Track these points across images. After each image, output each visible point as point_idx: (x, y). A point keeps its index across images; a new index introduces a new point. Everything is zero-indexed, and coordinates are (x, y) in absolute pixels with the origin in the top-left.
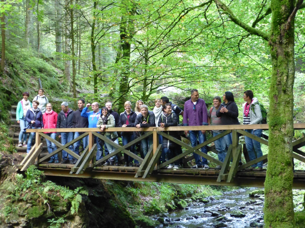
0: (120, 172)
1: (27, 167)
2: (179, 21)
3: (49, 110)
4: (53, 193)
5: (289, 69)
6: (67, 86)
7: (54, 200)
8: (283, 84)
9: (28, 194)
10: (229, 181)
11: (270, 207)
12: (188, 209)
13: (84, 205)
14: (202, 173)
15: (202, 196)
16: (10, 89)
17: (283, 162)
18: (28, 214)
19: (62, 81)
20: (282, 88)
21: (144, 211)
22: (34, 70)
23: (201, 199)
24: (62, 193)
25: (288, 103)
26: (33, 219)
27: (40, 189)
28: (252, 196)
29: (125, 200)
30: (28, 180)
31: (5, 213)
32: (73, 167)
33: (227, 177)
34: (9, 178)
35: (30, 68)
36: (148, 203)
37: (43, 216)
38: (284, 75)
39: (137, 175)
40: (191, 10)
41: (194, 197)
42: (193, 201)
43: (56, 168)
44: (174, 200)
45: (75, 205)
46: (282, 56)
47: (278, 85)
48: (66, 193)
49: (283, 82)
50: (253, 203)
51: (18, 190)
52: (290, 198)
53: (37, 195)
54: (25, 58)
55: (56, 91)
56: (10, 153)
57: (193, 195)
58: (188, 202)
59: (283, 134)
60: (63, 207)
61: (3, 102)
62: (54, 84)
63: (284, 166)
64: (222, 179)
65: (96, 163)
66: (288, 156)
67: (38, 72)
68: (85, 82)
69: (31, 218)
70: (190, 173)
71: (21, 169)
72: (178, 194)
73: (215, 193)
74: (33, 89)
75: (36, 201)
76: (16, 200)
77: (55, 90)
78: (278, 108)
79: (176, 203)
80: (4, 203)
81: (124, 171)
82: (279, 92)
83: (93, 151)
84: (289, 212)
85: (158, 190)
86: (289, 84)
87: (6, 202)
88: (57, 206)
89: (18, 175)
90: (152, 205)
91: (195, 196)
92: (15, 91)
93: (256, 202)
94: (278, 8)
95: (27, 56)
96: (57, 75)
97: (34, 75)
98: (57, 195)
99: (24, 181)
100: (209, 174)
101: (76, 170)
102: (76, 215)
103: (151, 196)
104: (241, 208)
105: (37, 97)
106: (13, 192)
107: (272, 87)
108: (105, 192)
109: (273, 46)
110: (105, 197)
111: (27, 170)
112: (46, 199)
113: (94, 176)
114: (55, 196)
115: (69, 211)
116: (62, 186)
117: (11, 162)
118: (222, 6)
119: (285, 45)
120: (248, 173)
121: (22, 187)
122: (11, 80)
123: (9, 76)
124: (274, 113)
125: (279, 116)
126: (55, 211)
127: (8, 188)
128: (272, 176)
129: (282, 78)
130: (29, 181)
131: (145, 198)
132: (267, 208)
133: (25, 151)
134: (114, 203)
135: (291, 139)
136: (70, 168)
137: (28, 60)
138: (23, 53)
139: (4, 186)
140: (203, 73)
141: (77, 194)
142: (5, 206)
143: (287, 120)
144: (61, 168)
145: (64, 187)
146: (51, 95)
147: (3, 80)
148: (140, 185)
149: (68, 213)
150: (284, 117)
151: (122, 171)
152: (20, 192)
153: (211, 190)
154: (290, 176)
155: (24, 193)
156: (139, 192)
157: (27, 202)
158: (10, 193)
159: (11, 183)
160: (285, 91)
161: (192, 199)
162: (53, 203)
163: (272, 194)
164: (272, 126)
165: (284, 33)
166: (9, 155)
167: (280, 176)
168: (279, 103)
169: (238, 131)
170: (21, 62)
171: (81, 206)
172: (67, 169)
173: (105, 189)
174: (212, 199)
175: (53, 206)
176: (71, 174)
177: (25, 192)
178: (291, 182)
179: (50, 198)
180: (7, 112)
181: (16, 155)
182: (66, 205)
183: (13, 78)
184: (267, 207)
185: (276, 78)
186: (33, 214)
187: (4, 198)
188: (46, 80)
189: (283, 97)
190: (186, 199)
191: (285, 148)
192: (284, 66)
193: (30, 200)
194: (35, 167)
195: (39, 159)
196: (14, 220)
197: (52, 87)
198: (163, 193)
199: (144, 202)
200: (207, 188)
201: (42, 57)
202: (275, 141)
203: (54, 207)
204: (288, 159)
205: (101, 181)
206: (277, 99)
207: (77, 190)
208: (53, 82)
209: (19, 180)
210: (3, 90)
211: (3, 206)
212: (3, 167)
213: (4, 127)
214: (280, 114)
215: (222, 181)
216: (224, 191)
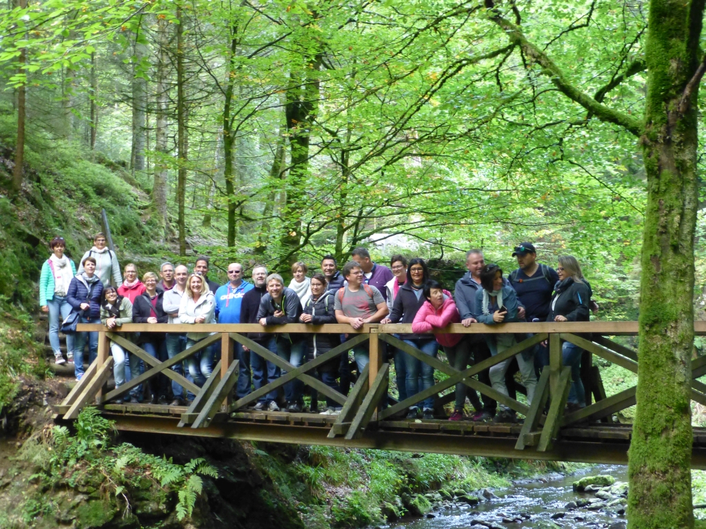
0: (291, 425)
1: (78, 411)
2: (440, 87)
3: (130, 279)
4: (136, 471)
5: (685, 200)
6: (160, 227)
7: (137, 488)
8: (672, 231)
9: (80, 472)
10: (543, 448)
11: (641, 505)
12: (433, 517)
13: (207, 499)
14: (481, 430)
15: (464, 487)
16: (35, 232)
17: (670, 406)
18: (78, 517)
19: (149, 217)
20: (671, 241)
21: (333, 520)
22: (85, 189)
23: (463, 494)
24: (157, 472)
25: (684, 274)
27: (108, 462)
28: (580, 490)
29: (290, 494)
30: (79, 440)
31: (26, 515)
32: (185, 412)
33: (538, 438)
34: (35, 436)
35: (77, 185)
36: (341, 501)
37: (113, 523)
38: (674, 212)
39: (334, 432)
40: (467, 64)
41: (445, 490)
42: (444, 499)
43: (144, 413)
44: (401, 496)
45: (185, 498)
46: (671, 171)
47: (662, 233)
48: (165, 473)
49: (672, 227)
50: (583, 505)
51: (58, 462)
52: (685, 486)
53: (100, 475)
54: (65, 162)
55: (135, 239)
56: (38, 377)
57: (445, 485)
58: (432, 501)
59: (671, 342)
60: (158, 503)
61: (20, 262)
62: (130, 222)
63: (673, 414)
64: (528, 444)
65: (236, 405)
66: (682, 392)
67: (93, 195)
68: (199, 221)
70: (455, 429)
71: (63, 415)
72: (410, 482)
73: (494, 481)
74: (84, 233)
75: (98, 489)
76: (52, 484)
77: (131, 238)
78: (661, 285)
79: (405, 502)
80: (23, 493)
81: (301, 422)
82: (663, 249)
83: (231, 376)
84: (684, 516)
85: (364, 471)
86: (685, 232)
87: (29, 491)
88: (145, 502)
89: (57, 428)
90: (352, 506)
91: (449, 488)
92: (45, 236)
93: (590, 503)
94: (662, 64)
95: (69, 157)
96: (135, 203)
97: (86, 202)
98: (145, 477)
99: (70, 443)
100: (498, 431)
101: (192, 418)
102: (187, 522)
103: (348, 484)
104: (555, 517)
105: (91, 252)
106: (45, 468)
107: (648, 239)
108: (250, 472)
109: (650, 147)
110: (250, 483)
111: (79, 416)
112: (121, 483)
113: (232, 435)
114: (140, 477)
115: (173, 514)
116: (156, 455)
117: (40, 398)
118: (539, 57)
119: (677, 145)
120: (585, 430)
121: (66, 455)
122: (36, 211)
123: (32, 204)
124: (651, 295)
125: (662, 302)
126: (139, 511)
127: (35, 458)
128: (647, 435)
129: (669, 218)
130: (84, 443)
131: (334, 490)
132: (634, 508)
133: (71, 374)
134: (271, 497)
135: (689, 355)
136: (179, 415)
137: (72, 166)
138: (61, 150)
139: (26, 452)
140: (479, 206)
141: (190, 474)
142: (26, 499)
143: (680, 311)
145: (162, 457)
146: (122, 248)
147: (19, 210)
148: (324, 458)
149: (171, 517)
150: (674, 305)
151: (296, 423)
152: (60, 468)
153: (485, 473)
154: (686, 437)
155: (70, 470)
156: (322, 475)
157: (76, 491)
158: (38, 470)
159: (40, 445)
160: (676, 248)
161: (442, 493)
162: (136, 494)
163: (646, 476)
164: (646, 324)
165: (675, 120)
166: (37, 382)
167: (664, 436)
168: (662, 274)
169: (563, 336)
170: (57, 172)
171: (199, 502)
172: (168, 417)
173: (250, 465)
174: (487, 495)
175: (137, 500)
176: (180, 429)
177: (72, 467)
178: (688, 450)
179: (130, 481)
180: (30, 285)
181: (52, 382)
182: (164, 500)
183: (40, 208)
184: (633, 505)
185: (658, 219)
186: (91, 519)
187: (24, 480)
188: (112, 213)
189: (672, 260)
190: (428, 495)
191: (675, 373)
192: (674, 191)
193: (83, 486)
194: (97, 411)
195: (104, 393)
197: (126, 229)
198: (376, 478)
199: (334, 498)
200: (476, 470)
201: (101, 161)
202: (653, 359)
203: (138, 503)
204: (682, 398)
205: (242, 447)
206: (658, 264)
207: (192, 464)
208: (127, 218)
209: (58, 440)
210: (20, 234)
211: (21, 499)
212: (22, 408)
213: (24, 318)
214: (664, 299)
215: (527, 447)
216: (514, 478)
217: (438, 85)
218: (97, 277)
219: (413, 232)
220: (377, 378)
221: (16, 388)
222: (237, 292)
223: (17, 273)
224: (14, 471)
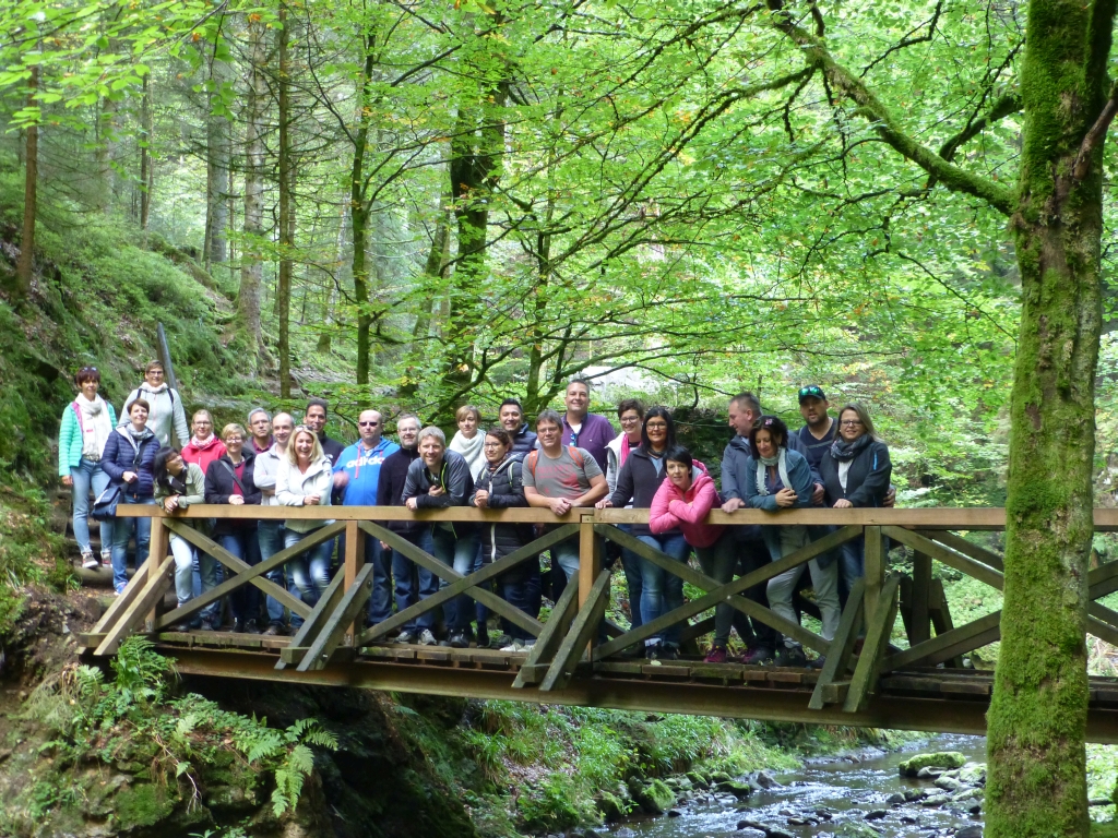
0: (456, 667)
1: (118, 642)
2: (695, 134)
3: (201, 434)
4: (208, 737)
5: (1080, 317)
6: (249, 354)
7: (211, 765)
8: (1060, 366)
9: (121, 738)
10: (853, 707)
11: (1006, 798)
12: (678, 814)
13: (320, 783)
14: (754, 678)
15: (727, 769)
16: (50, 359)
17: (1054, 642)
18: (117, 810)
19: (232, 337)
20: (1057, 382)
21: (519, 819)
22: (132, 291)
23: (726, 780)
24: (242, 741)
25: (1078, 433)
26: (136, 829)
27: (165, 723)
28: (910, 774)
29: (452, 777)
30: (119, 688)
31: (34, 806)
32: (287, 645)
33: (844, 691)
34: (49, 681)
35: (119, 285)
36: (533, 788)
37: (172, 820)
38: (1063, 336)
39: (523, 679)
40: (738, 98)
41: (698, 772)
42: (695, 788)
43: (222, 647)
44: (627, 781)
45: (287, 782)
46: (1059, 270)
47: (1043, 369)
48: (256, 741)
49: (1059, 359)
50: (915, 799)
51: (85, 724)
52: (1076, 769)
53: (152, 744)
54: (100, 248)
55: (209, 372)
56: (55, 589)
57: (697, 765)
58: (676, 790)
59: (1057, 540)
60: (244, 789)
61: (28, 406)
62: (202, 345)
63: (1058, 655)
64: (829, 700)
65: (368, 634)
66: (1072, 621)
67: (144, 301)
68: (312, 343)
69: (129, 827)
70: (712, 675)
71: (94, 649)
72: (643, 759)
73: (775, 759)
74: (129, 361)
75: (148, 765)
76: (76, 758)
77: (204, 369)
78: (1042, 451)
79: (634, 792)
80: (30, 771)
81: (470, 663)
82: (1046, 394)
83: (360, 589)
84: (1074, 816)
85: (570, 742)
86: (1081, 367)
87: (40, 768)
88: (224, 787)
89: (85, 669)
90: (549, 796)
91: (703, 770)
92: (68, 365)
93: (926, 796)
94: (1048, 101)
95: (106, 240)
96: (211, 313)
97: (132, 313)
98: (223, 747)
99: (104, 693)
100: (781, 680)
101: (298, 656)
102: (289, 820)
103: (543, 762)
104: (871, 817)
105: (140, 391)
106: (64, 732)
107: (1022, 378)
108: (390, 741)
109: (1026, 232)
110: (389, 758)
111: (119, 650)
112: (184, 757)
113: (360, 681)
114: (214, 748)
115: (266, 806)
116: (240, 713)
117: (58, 622)
118: (852, 87)
119: (1070, 230)
120: (919, 679)
121: (97, 712)
122: (54, 325)
123: (47, 314)
124: (1026, 467)
125: (1043, 478)
126: (213, 802)
127: (49, 717)
128: (1017, 688)
129: (1056, 345)
130: (126, 692)
131: (522, 771)
132: (995, 803)
133: (107, 584)
134: (421, 781)
135: (1085, 562)
136: (278, 651)
137: (110, 255)
138: (93, 229)
139: (35, 706)
140: (754, 323)
141: (294, 744)
142: (35, 781)
143: (1071, 493)
144: (241, 647)
145: (250, 717)
146: (189, 385)
147: (26, 324)
148: (506, 721)
149: (263, 812)
150: (1061, 483)
151: (463, 664)
152: (89, 733)
153: (761, 747)
154: (1078, 691)
155: (104, 736)
156: (503, 747)
157: (114, 768)
158: (54, 735)
159: (57, 697)
160: (1065, 394)
161: (692, 778)
162: (208, 774)
163: (1015, 752)
164: (1018, 513)
165: (1068, 191)
166: (53, 597)
167: (1043, 689)
168: (1043, 433)
169: (886, 530)
170: (87, 263)
171: (308, 786)
172: (261, 653)
173: (389, 730)
174: (763, 781)
175: (209, 785)
176: (280, 672)
177: (108, 731)
178: (1082, 711)
179: (200, 754)
180: (43, 443)
181: (77, 597)
182: (254, 784)
183: (60, 321)
184: (994, 797)
185: (1038, 345)
186: (136, 814)
187: (31, 751)
188: (174, 329)
189: (1059, 412)
190: (671, 780)
191: (1062, 591)
192: (1064, 303)
193: (125, 761)
194: (147, 643)
195: (159, 615)
196: (68, 832)
197: (195, 355)
198: (589, 753)
199: (521, 784)
200: (747, 742)
201: (156, 247)
202: (1028, 567)
203: (211, 789)
204: (1073, 630)
205: (376, 702)
206: (1037, 418)
207: (298, 728)
208: (197, 337)
209: (86, 689)
210: (28, 362)
211: (26, 781)
212: (30, 638)
213: (33, 494)
214: (1047, 473)
215: (828, 707)
216: (806, 756)
217: (692, 130)
218: (150, 431)
219: (650, 363)
220: (591, 594)
221: (20, 606)
222: (372, 455)
223: (23, 423)
224: (16, 737)
